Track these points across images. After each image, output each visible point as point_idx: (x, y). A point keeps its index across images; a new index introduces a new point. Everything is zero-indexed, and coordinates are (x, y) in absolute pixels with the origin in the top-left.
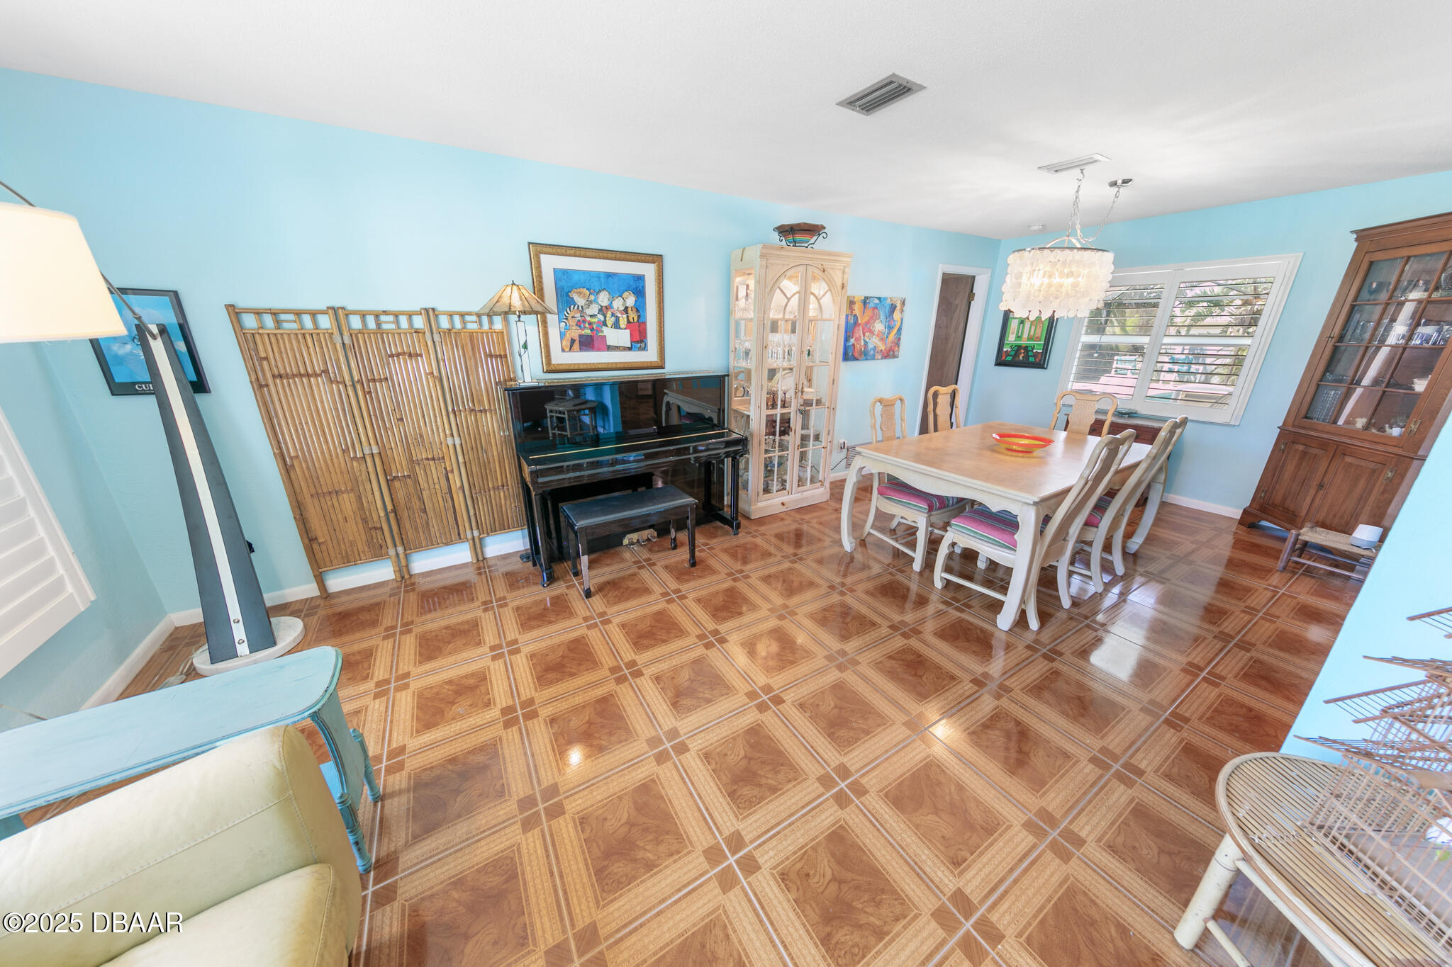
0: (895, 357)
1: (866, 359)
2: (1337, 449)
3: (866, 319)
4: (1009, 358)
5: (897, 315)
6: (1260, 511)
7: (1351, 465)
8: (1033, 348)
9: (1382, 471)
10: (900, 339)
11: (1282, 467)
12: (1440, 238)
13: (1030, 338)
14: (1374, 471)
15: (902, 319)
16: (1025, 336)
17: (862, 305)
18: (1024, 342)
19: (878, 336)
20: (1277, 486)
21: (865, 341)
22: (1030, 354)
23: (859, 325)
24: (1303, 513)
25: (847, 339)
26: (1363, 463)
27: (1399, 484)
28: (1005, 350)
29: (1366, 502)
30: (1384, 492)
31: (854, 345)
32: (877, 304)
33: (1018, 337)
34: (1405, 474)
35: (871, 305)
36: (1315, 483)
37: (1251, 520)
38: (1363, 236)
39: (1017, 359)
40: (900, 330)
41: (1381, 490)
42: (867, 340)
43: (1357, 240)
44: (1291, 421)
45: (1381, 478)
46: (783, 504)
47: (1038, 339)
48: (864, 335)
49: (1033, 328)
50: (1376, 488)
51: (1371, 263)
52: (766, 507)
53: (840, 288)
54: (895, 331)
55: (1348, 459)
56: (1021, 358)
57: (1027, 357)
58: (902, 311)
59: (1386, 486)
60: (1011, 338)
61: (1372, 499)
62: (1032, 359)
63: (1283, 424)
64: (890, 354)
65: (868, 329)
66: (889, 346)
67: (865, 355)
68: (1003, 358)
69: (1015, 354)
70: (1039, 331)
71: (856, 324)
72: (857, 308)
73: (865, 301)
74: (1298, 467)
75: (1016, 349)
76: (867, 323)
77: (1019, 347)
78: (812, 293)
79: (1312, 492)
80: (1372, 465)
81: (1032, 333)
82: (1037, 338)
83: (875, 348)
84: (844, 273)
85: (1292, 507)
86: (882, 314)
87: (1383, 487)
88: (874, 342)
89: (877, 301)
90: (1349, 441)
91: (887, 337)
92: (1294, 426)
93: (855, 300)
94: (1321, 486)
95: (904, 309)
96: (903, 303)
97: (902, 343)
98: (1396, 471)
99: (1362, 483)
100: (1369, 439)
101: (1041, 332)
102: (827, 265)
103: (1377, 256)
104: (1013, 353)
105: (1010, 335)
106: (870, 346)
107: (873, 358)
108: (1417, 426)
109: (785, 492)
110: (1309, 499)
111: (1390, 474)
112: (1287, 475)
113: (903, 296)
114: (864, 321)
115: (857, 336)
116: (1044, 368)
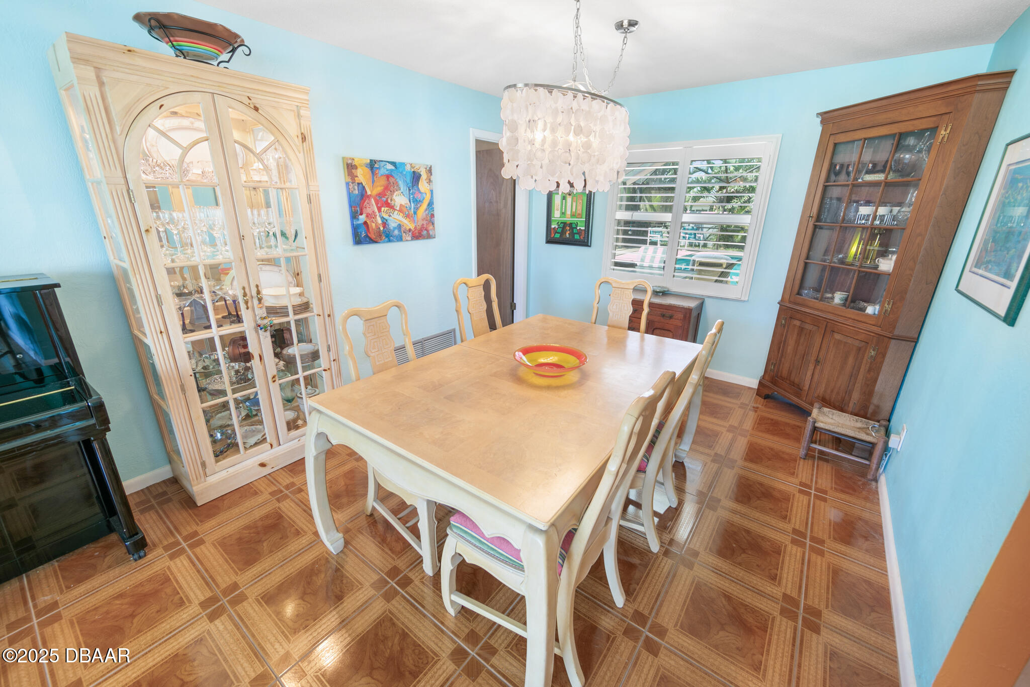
0: (429, 237)
1: (390, 241)
2: (828, 327)
3: (379, 189)
4: (557, 236)
5: (423, 185)
6: (772, 383)
7: (839, 342)
8: (577, 225)
9: (866, 349)
10: (433, 216)
11: (785, 342)
12: (889, 121)
13: (573, 215)
14: (859, 349)
15: (432, 191)
16: (569, 212)
17: (368, 170)
18: (568, 219)
19: (400, 211)
20: (783, 359)
21: (382, 218)
22: (575, 231)
23: (369, 197)
24: (806, 387)
25: (354, 216)
26: (850, 341)
27: (882, 363)
28: (553, 227)
29: (856, 379)
30: (869, 371)
31: (365, 223)
32: (391, 170)
33: (563, 213)
34: (885, 354)
35: (383, 171)
36: (813, 359)
37: (767, 392)
38: (827, 118)
39: (564, 237)
40: (431, 204)
41: (867, 368)
42: (386, 216)
43: (822, 122)
44: (787, 297)
45: (866, 358)
46: (263, 465)
47: (580, 216)
48: (380, 210)
49: (574, 204)
50: (863, 366)
51: (835, 145)
52: (224, 481)
53: (298, 141)
54: (425, 205)
55: (837, 336)
56: (568, 236)
57: (572, 234)
58: (430, 181)
59: (871, 364)
60: (556, 214)
61: (860, 376)
62: (577, 237)
63: (781, 301)
64: (421, 234)
65: (385, 203)
66: (420, 223)
67: (384, 235)
68: (552, 236)
69: (562, 231)
70: (579, 208)
71: (363, 196)
72: (362, 175)
73: (372, 165)
74: (797, 342)
75: (562, 225)
76: (381, 194)
77: (565, 224)
78: (236, 142)
79: (811, 367)
80: (857, 343)
81: (574, 210)
82: (579, 214)
83: (399, 227)
84: (299, 116)
85: (796, 381)
86: (401, 184)
87: (868, 365)
88: (395, 219)
89: (390, 167)
90: (836, 318)
91: (415, 213)
92: (790, 302)
93: (356, 163)
94: (817, 362)
95: (432, 178)
96: (430, 171)
97: (437, 220)
98: (878, 349)
99: (851, 360)
100: (852, 317)
101: (581, 207)
102: (258, 100)
103: (841, 138)
104: (560, 230)
105: (556, 212)
106: (392, 225)
107: (400, 239)
108: (890, 306)
109: (266, 446)
110: (809, 374)
111: (873, 353)
112: (790, 349)
113: (429, 164)
114: (375, 192)
115: (369, 211)
116: (587, 246)
